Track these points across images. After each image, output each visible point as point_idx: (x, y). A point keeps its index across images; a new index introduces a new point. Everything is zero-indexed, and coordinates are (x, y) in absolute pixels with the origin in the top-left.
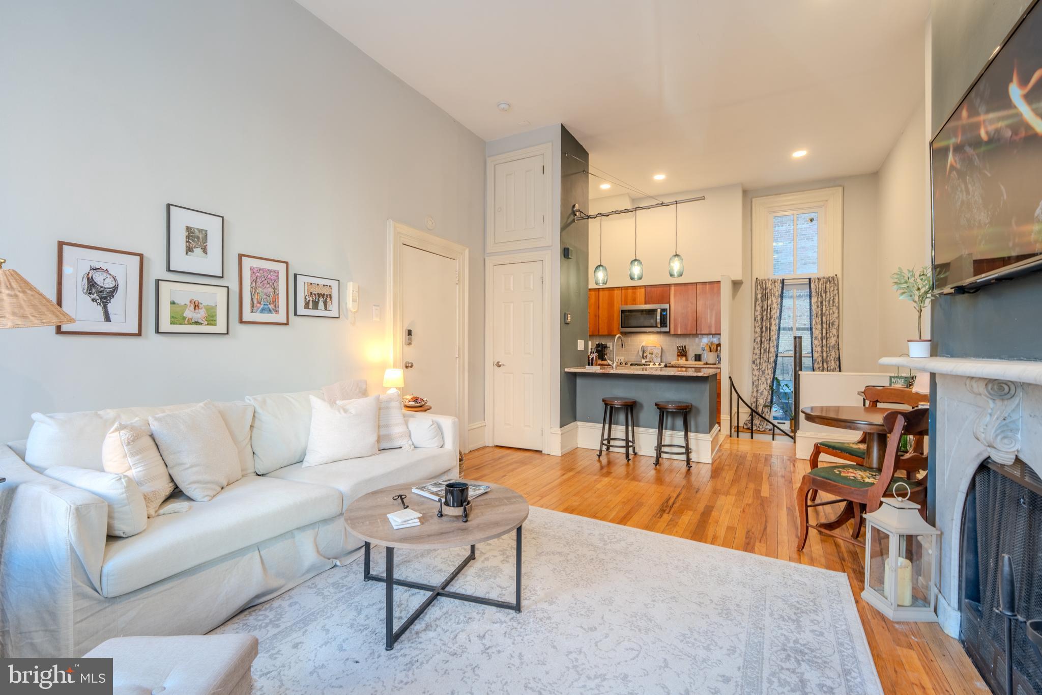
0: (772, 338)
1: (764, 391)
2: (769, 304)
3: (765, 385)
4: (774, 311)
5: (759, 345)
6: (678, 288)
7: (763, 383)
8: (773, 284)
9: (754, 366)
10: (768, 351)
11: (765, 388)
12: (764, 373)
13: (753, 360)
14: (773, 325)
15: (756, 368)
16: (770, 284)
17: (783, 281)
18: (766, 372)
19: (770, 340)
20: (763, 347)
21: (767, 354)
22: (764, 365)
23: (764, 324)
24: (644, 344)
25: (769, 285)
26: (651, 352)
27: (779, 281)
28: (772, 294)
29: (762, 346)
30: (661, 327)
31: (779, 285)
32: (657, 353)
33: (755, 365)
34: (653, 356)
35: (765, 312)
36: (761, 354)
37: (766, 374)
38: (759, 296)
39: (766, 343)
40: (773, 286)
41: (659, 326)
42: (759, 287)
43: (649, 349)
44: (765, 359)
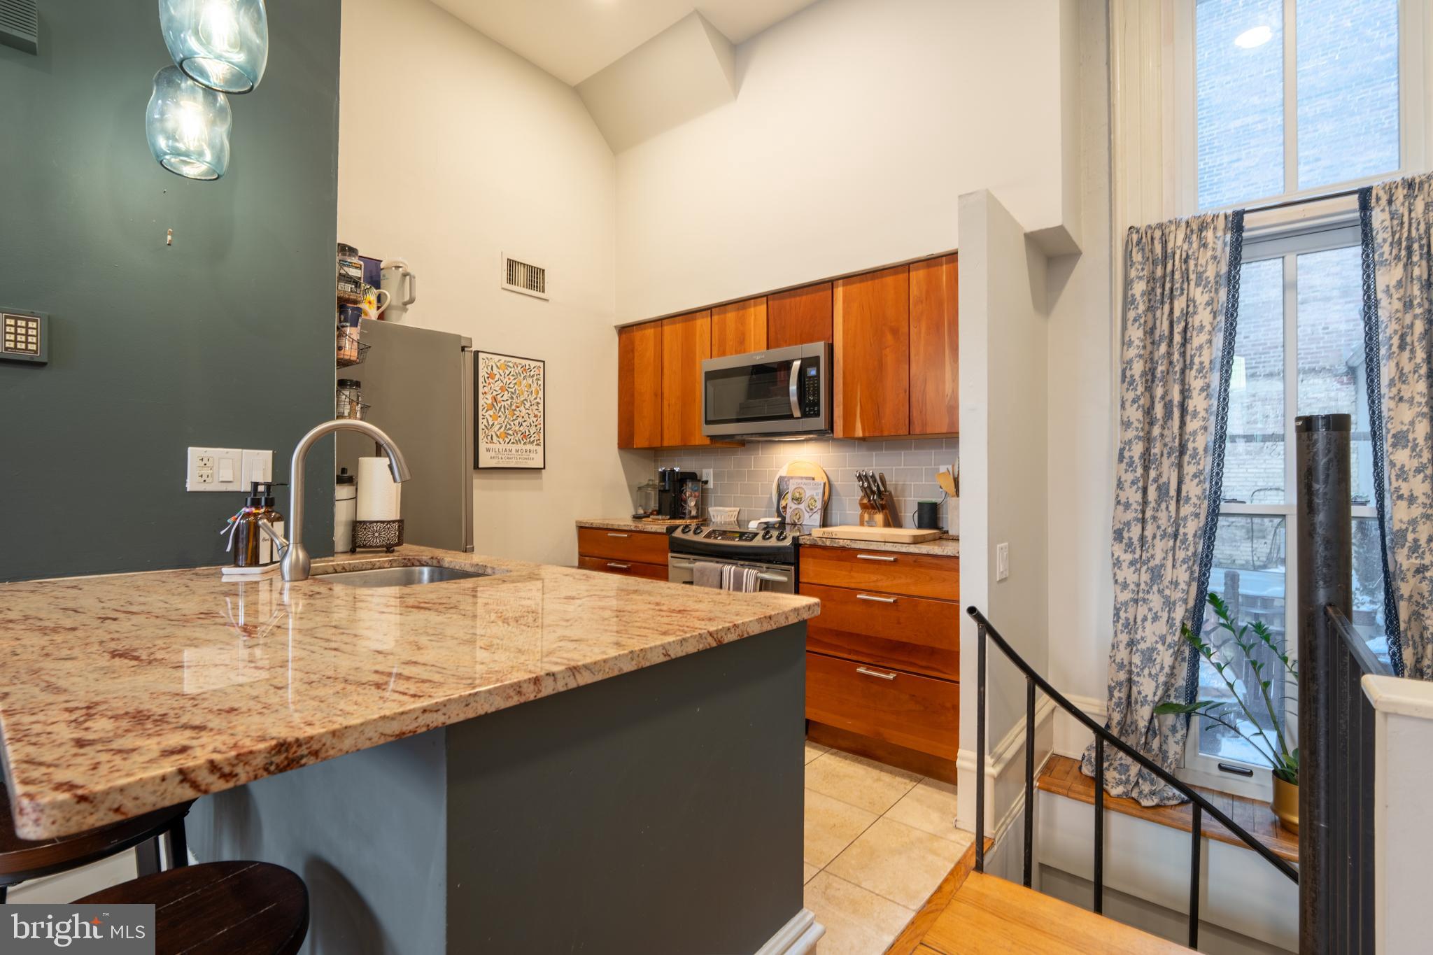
0: (1190, 445)
1: (1160, 646)
2: (1177, 313)
3: (1161, 627)
4: (1197, 340)
5: (1140, 471)
6: (855, 288)
7: (1156, 618)
8: (1194, 237)
9: (1119, 550)
10: (1173, 493)
11: (1163, 639)
12: (1160, 577)
13: (1118, 526)
14: (1195, 394)
15: (1129, 557)
16: (1181, 236)
17: (1236, 221)
18: (1168, 574)
19: (1182, 449)
20: (1155, 480)
21: (1173, 507)
22: (1159, 548)
23: (1159, 392)
24: (783, 472)
25: (1177, 239)
26: (797, 495)
27: (1221, 223)
28: (1193, 277)
29: (1153, 474)
30: (805, 415)
31: (1219, 240)
32: (812, 498)
33: (1123, 546)
34: (802, 506)
35: (1163, 348)
36: (1145, 502)
37: (1166, 583)
38: (1139, 288)
39: (1166, 462)
40: (1195, 245)
41: (797, 413)
42: (1137, 257)
43: (792, 486)
44: (1163, 522)
